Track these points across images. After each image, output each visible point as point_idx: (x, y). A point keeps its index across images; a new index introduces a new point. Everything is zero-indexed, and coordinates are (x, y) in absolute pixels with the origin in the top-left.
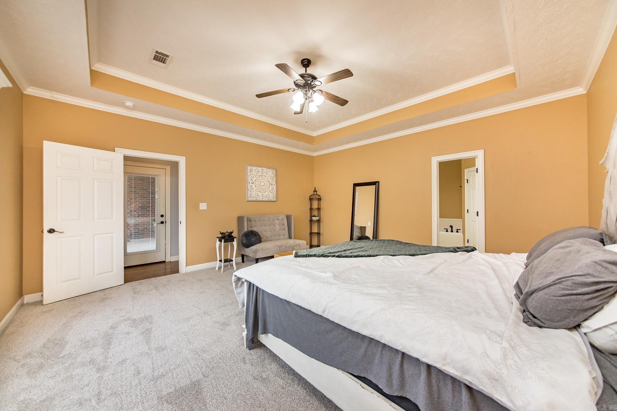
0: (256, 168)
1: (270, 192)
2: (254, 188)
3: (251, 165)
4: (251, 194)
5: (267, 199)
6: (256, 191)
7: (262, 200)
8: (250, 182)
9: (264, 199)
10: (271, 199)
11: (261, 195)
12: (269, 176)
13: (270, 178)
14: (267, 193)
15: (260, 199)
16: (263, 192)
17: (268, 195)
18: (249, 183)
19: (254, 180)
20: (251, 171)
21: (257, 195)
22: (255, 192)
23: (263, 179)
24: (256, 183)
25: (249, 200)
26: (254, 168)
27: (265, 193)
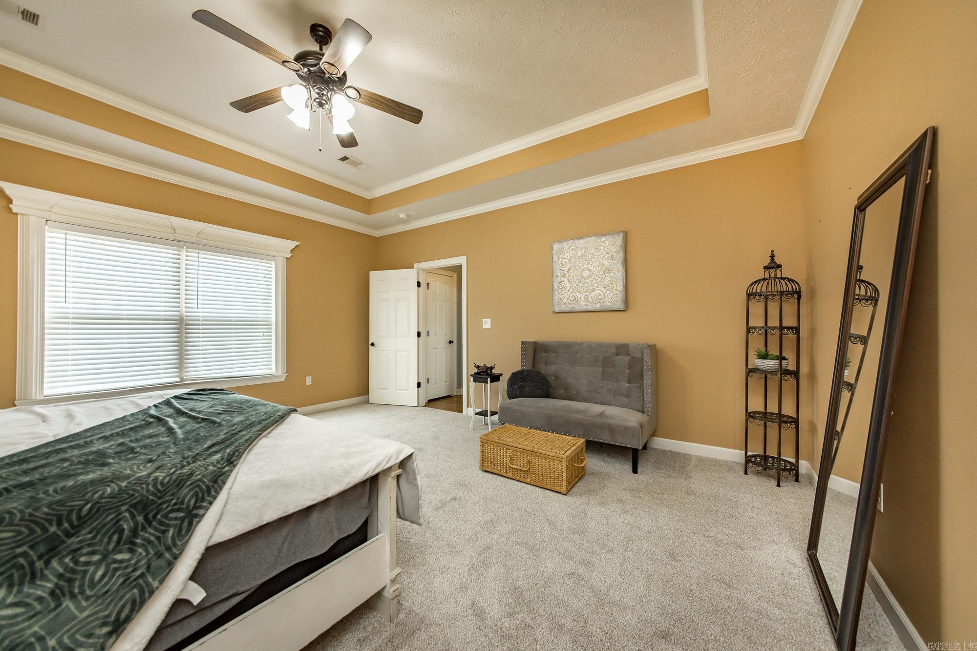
0: (570, 242)
1: (605, 291)
2: (567, 286)
3: (560, 242)
4: (560, 299)
5: (598, 306)
6: (571, 291)
7: (584, 308)
8: (559, 274)
9: (590, 308)
10: (608, 304)
11: (583, 299)
12: (604, 253)
13: (607, 256)
14: (597, 292)
15: (582, 305)
16: (587, 291)
17: (600, 297)
18: (557, 276)
19: (566, 269)
20: (561, 250)
21: (572, 299)
22: (568, 293)
23: (586, 262)
24: (572, 274)
25: (557, 310)
26: (565, 245)
27: (593, 294)
